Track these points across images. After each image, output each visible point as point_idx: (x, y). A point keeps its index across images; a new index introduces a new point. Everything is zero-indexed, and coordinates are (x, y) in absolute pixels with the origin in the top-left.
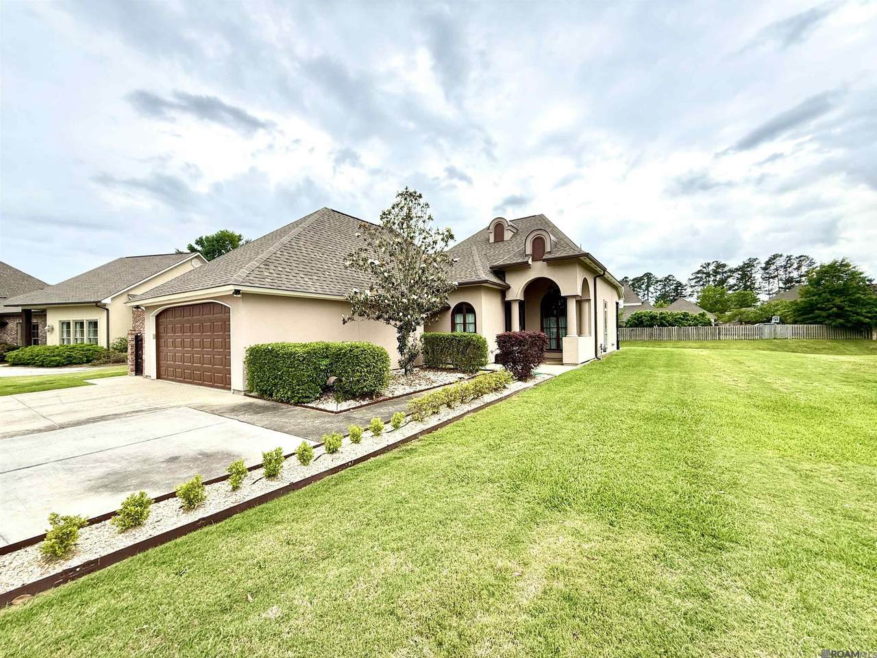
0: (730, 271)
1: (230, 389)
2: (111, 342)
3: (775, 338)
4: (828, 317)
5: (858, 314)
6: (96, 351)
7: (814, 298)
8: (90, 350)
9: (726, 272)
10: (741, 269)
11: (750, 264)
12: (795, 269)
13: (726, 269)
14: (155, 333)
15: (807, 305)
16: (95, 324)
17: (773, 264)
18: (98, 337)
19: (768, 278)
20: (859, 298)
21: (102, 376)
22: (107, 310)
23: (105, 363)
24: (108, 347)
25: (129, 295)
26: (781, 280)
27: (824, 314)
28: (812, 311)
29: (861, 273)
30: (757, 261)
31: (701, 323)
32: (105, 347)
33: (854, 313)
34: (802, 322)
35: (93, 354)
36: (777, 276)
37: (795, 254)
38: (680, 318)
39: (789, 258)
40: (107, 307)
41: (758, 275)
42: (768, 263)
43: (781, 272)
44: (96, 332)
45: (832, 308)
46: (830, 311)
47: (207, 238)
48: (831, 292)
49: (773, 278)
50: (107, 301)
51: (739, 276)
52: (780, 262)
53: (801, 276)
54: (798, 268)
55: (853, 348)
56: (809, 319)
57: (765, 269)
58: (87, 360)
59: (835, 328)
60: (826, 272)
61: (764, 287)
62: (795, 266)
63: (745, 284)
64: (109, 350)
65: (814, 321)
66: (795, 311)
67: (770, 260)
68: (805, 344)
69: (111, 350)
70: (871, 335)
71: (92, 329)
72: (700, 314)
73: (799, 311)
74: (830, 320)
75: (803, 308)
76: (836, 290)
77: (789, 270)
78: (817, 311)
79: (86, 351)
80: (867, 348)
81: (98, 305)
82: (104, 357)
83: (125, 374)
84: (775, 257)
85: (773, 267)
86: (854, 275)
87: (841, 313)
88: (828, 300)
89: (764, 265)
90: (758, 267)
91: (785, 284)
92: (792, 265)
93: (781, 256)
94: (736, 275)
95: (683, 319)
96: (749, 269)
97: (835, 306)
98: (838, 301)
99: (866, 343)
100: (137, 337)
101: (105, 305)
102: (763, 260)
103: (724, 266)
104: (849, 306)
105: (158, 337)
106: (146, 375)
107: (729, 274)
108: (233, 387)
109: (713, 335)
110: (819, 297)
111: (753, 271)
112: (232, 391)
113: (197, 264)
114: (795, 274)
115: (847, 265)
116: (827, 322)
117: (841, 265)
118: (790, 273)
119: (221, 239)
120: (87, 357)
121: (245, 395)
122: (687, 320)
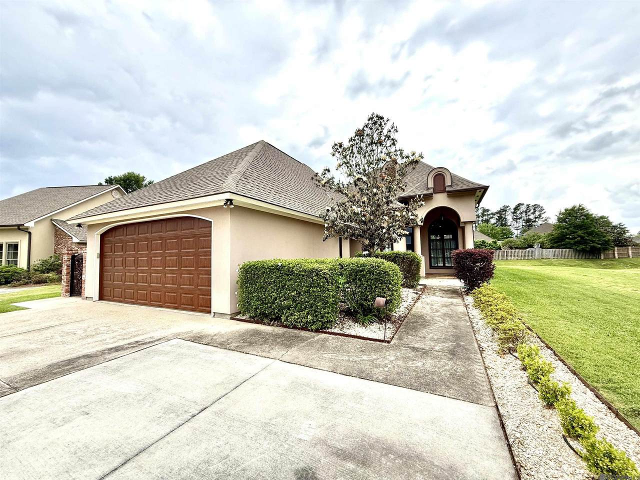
0: (492, 214)
1: (210, 312)
2: (32, 263)
3: (543, 258)
4: (575, 244)
5: (594, 242)
6: (16, 273)
7: (564, 231)
8: (9, 272)
9: (489, 215)
10: (499, 212)
11: (504, 210)
12: (532, 213)
13: (489, 213)
14: (99, 252)
15: (560, 235)
16: (15, 247)
17: (518, 210)
18: (18, 259)
19: (516, 219)
20: (593, 231)
21: (31, 298)
22: (30, 233)
23: (26, 284)
24: (28, 268)
25: (51, 220)
26: (524, 220)
27: (572, 242)
28: (563, 240)
29: (592, 215)
30: (509, 208)
31: (494, 247)
32: (25, 268)
33: (591, 241)
34: (557, 247)
35: (12, 275)
36: (521, 218)
37: (532, 204)
38: (480, 244)
39: (528, 206)
40: (29, 231)
41: (509, 218)
42: (516, 209)
43: (524, 215)
44: (16, 255)
45: (577, 237)
46: (576, 240)
47: (115, 178)
48: (575, 227)
49: (519, 219)
50: (30, 224)
51: (497, 218)
52: (523, 208)
53: (536, 218)
54: (533, 213)
55: (592, 265)
56: (562, 245)
57: (514, 213)
58: (5, 281)
59: (579, 251)
60: (569, 214)
61: (514, 225)
62: (532, 211)
63: (501, 223)
64: (29, 271)
65: (565, 246)
66: (551, 240)
67: (516, 207)
68: (562, 262)
69: (32, 271)
70: (600, 256)
71: (12, 251)
72: (493, 242)
73: (554, 240)
74: (575, 246)
75: (557, 237)
76: (577, 226)
77: (529, 214)
78: (567, 240)
79: (6, 272)
80: (601, 265)
81: (20, 228)
82: (24, 278)
83: (59, 295)
84: (520, 205)
85: (518, 212)
86: (588, 216)
87: (583, 241)
88: (574, 232)
89: (513, 211)
90: (510, 212)
91: (526, 223)
92: (530, 211)
93: (523, 204)
94: (496, 217)
95: (482, 245)
96: (504, 213)
97: (579, 236)
98: (580, 232)
99: (599, 262)
100: (73, 257)
101: (27, 228)
102: (513, 206)
103: (488, 210)
104: (587, 237)
105: (102, 256)
106: (86, 296)
107: (491, 216)
108: (213, 309)
109: (503, 256)
110: (568, 230)
111: (506, 214)
112: (212, 314)
113: (117, 195)
114: (532, 217)
115: (583, 209)
116: (574, 247)
117: (579, 209)
118: (529, 215)
119: (128, 179)
120: (5, 278)
121: (232, 319)
122: (485, 246)
